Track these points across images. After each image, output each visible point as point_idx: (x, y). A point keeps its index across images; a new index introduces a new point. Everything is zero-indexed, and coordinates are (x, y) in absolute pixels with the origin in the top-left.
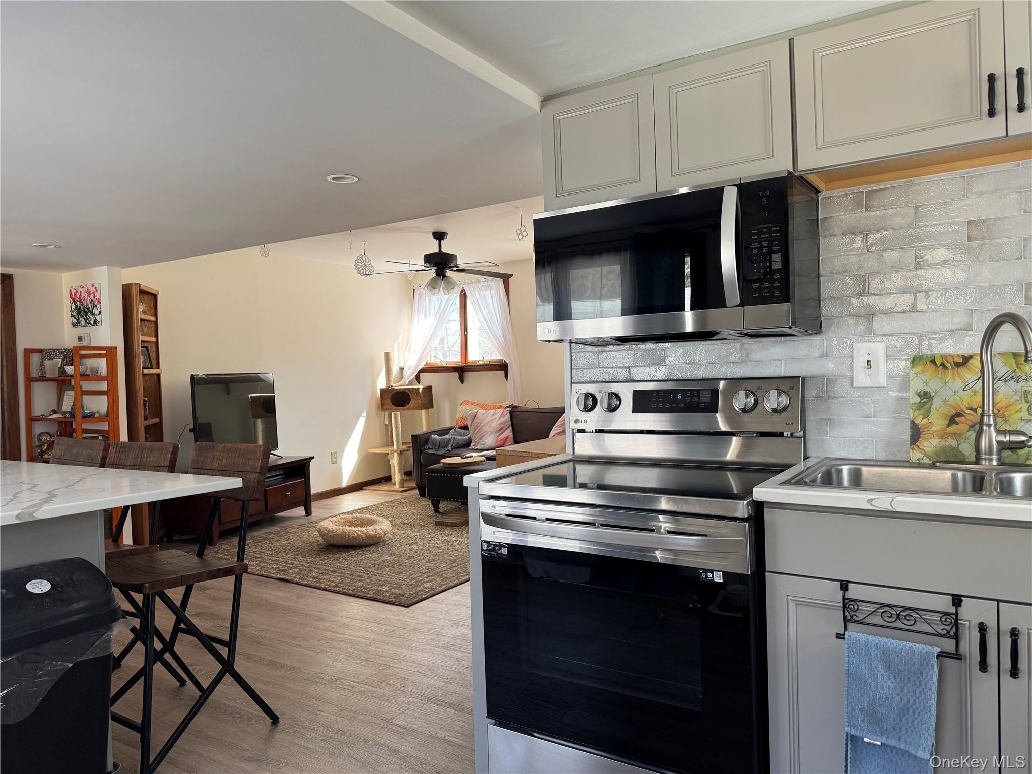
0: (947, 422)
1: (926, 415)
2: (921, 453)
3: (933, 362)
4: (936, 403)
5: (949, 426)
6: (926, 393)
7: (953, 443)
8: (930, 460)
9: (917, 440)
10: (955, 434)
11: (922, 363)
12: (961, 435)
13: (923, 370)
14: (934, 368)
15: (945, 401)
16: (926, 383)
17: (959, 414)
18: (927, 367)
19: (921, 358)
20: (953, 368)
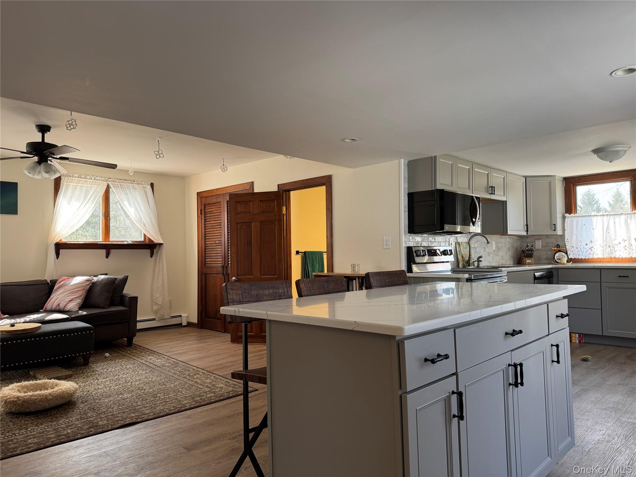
1: (460, 256)
5: (462, 259)
6: (459, 251)
7: (463, 262)
15: (461, 253)
16: (459, 249)
17: (463, 256)
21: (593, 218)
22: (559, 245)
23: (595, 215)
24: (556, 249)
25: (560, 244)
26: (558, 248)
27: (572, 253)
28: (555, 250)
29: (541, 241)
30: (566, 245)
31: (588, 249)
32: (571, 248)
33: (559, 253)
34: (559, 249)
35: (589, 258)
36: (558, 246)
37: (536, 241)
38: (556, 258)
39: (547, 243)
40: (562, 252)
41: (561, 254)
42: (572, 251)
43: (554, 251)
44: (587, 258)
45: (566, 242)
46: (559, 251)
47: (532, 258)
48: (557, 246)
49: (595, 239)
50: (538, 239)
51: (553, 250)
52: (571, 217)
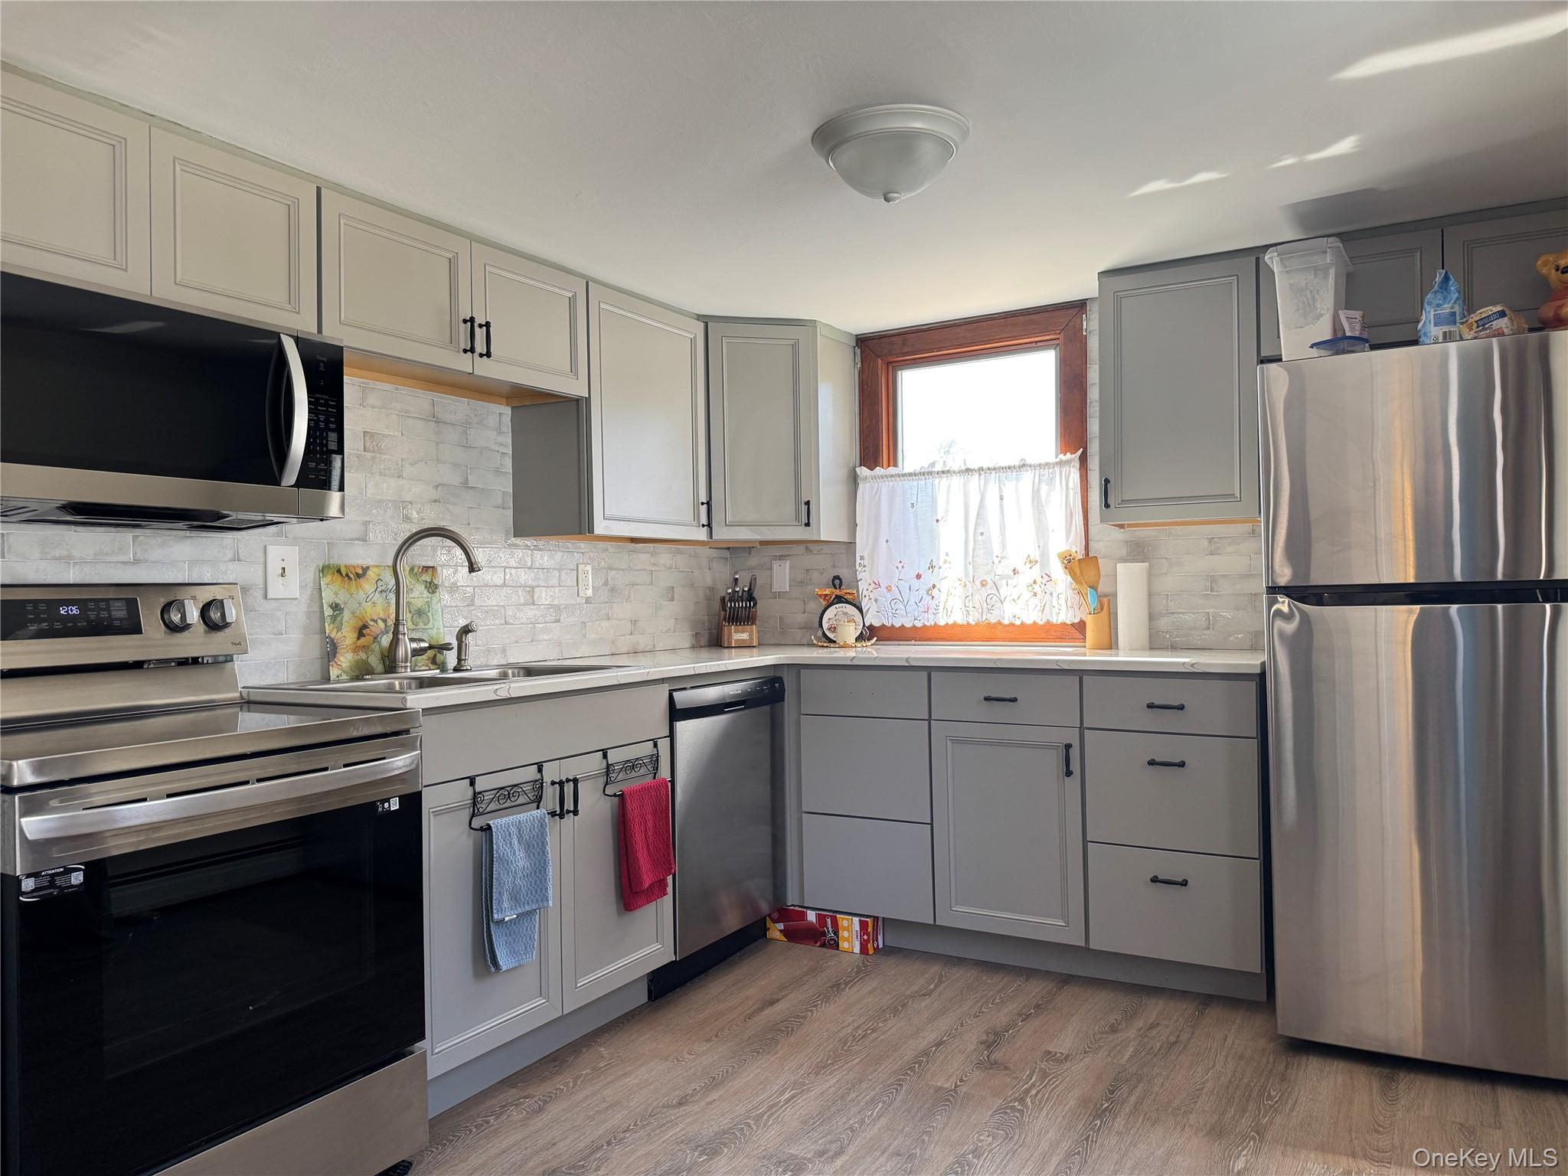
0: (356, 635)
1: (339, 629)
2: (339, 669)
3: (339, 571)
4: (346, 615)
5: (358, 638)
6: (337, 605)
7: (363, 656)
8: (347, 676)
9: (335, 657)
10: (364, 647)
11: (330, 572)
12: (368, 647)
13: (332, 580)
14: (341, 578)
15: (353, 613)
16: (336, 594)
17: (365, 627)
18: (335, 577)
19: (328, 566)
20: (356, 579)
21: (937, 480)
22: (840, 580)
23: (943, 472)
24: (827, 592)
25: (844, 573)
26: (836, 588)
27: (874, 607)
28: (826, 595)
29: (788, 564)
30: (858, 579)
31: (923, 592)
32: (871, 588)
33: (837, 606)
34: (837, 592)
35: (926, 623)
36: (837, 583)
37: (776, 565)
38: (825, 626)
39: (807, 570)
40: (847, 602)
41: (843, 609)
42: (876, 601)
43: (824, 600)
44: (919, 624)
45: (857, 566)
46: (840, 599)
47: (753, 624)
48: (833, 581)
49: (943, 557)
50: (781, 558)
51: (820, 596)
52: (874, 478)
